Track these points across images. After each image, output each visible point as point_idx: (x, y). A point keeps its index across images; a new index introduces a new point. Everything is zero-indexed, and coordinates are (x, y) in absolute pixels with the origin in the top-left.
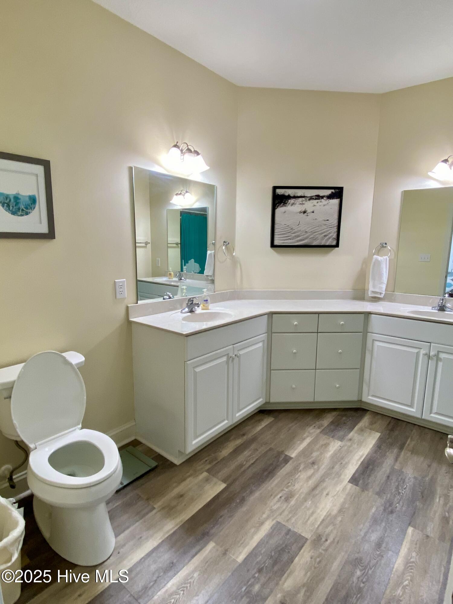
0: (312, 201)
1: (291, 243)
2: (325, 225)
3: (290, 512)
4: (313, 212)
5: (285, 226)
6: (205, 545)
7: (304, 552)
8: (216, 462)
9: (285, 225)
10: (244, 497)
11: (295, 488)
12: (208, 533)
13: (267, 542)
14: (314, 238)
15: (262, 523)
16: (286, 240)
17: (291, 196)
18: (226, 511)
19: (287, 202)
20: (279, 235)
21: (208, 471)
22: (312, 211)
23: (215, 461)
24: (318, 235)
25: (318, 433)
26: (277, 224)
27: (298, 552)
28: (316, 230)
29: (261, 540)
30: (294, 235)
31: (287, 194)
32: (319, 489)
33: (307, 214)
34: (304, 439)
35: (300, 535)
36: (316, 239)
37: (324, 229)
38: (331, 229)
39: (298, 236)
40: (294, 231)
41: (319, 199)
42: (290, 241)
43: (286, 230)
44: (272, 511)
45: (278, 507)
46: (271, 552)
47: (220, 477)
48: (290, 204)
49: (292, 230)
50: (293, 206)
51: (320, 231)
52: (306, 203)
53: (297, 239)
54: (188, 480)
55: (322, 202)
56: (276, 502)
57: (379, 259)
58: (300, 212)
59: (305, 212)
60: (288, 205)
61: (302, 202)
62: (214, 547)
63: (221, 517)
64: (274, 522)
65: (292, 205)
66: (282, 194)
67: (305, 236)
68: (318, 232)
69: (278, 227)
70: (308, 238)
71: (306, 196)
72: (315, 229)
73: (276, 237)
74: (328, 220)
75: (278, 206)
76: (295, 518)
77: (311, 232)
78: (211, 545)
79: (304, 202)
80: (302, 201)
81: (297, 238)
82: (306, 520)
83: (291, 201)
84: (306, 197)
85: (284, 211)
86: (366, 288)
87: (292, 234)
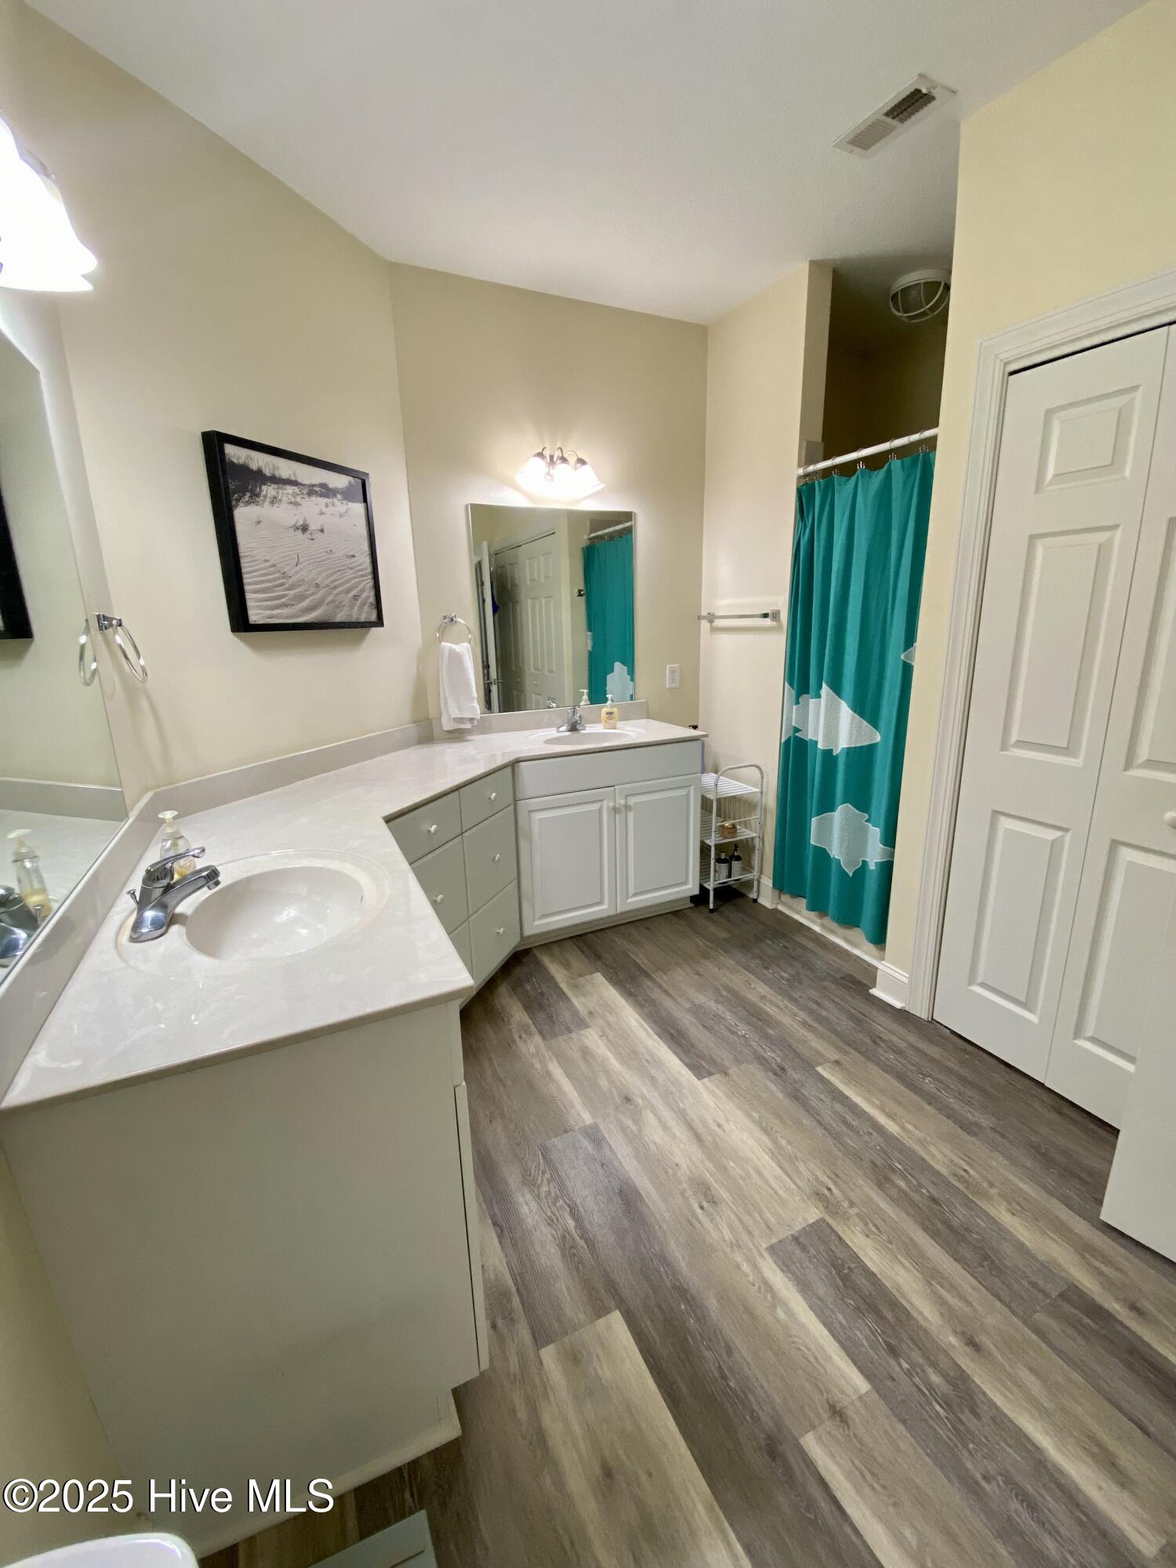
0: (314, 499)
1: (287, 617)
2: (351, 569)
3: (748, 1213)
4: (322, 531)
5: (267, 564)
6: (810, 1464)
7: (853, 1242)
8: (516, 1300)
9: (266, 561)
10: (674, 1287)
11: (684, 1166)
12: (769, 1437)
13: (819, 1299)
14: (335, 601)
15: (768, 1286)
16: (277, 607)
17: (265, 475)
18: (707, 1354)
19: (258, 489)
20: (256, 592)
21: (541, 1338)
22: (320, 528)
23: (509, 1301)
24: (342, 595)
25: (545, 1045)
26: (246, 556)
27: (852, 1253)
28: (335, 581)
29: (811, 1307)
30: (292, 592)
31: (254, 467)
32: (701, 1130)
33: (311, 534)
34: (549, 1074)
35: (811, 1225)
36: (339, 606)
37: (350, 580)
38: (363, 581)
39: (302, 597)
40: (290, 581)
41: (328, 497)
42: (285, 611)
43: (271, 577)
44: (737, 1245)
45: (728, 1226)
46: (848, 1305)
47: (582, 1316)
48: (268, 500)
49: (285, 578)
50: (276, 505)
51: (344, 583)
52: (303, 502)
53: (301, 605)
54: (547, 1420)
55: (336, 506)
56: (712, 1223)
57: (457, 650)
58: (296, 528)
59: (304, 528)
60: (264, 501)
61: (295, 497)
62: (819, 1439)
63: (724, 1377)
64: (766, 1255)
65: (272, 503)
66: (241, 462)
67: (316, 597)
68: (341, 585)
69: (252, 566)
70: (324, 602)
71: (299, 481)
72: (333, 578)
73: (251, 599)
74: (354, 556)
75: (238, 500)
76: (765, 1210)
77: (327, 586)
78: (811, 1443)
79: (298, 499)
80: (295, 495)
81: (300, 602)
82: (774, 1195)
83: (269, 490)
84: (304, 485)
85: (255, 519)
86: (432, 713)
87: (289, 589)
